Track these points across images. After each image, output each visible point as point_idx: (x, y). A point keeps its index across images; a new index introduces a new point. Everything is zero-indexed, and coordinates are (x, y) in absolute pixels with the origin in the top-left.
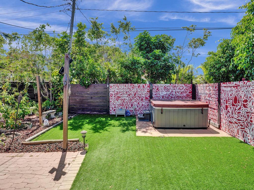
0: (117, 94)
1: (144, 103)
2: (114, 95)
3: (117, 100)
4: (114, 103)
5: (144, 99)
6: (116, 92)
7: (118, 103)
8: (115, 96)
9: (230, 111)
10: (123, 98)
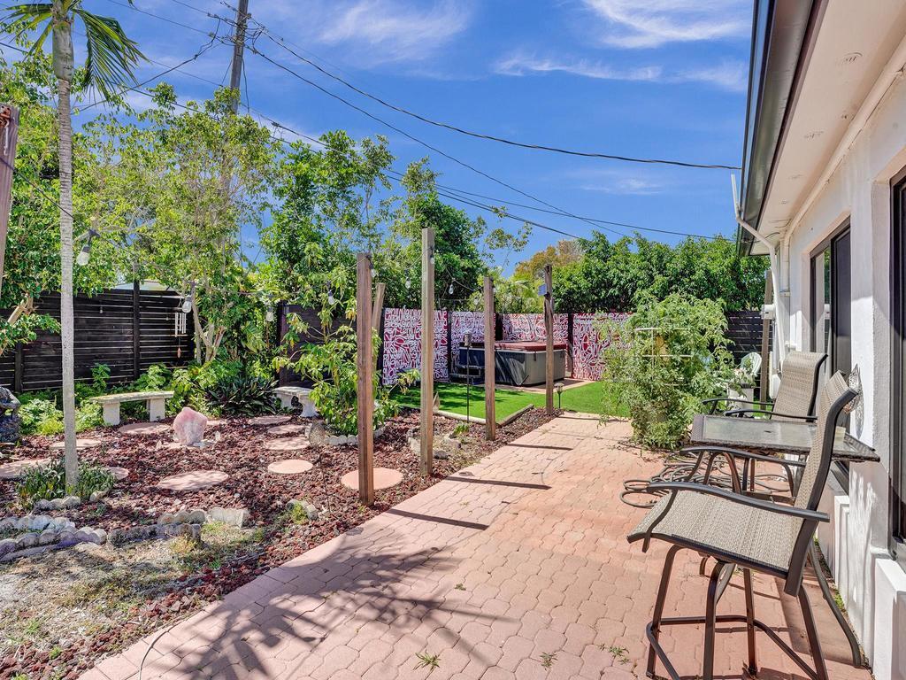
0: (398, 333)
1: (439, 353)
2: (392, 337)
3: (397, 348)
4: (392, 357)
5: (440, 343)
6: (396, 329)
7: (398, 356)
8: (393, 339)
9: (591, 350)
10: (407, 343)
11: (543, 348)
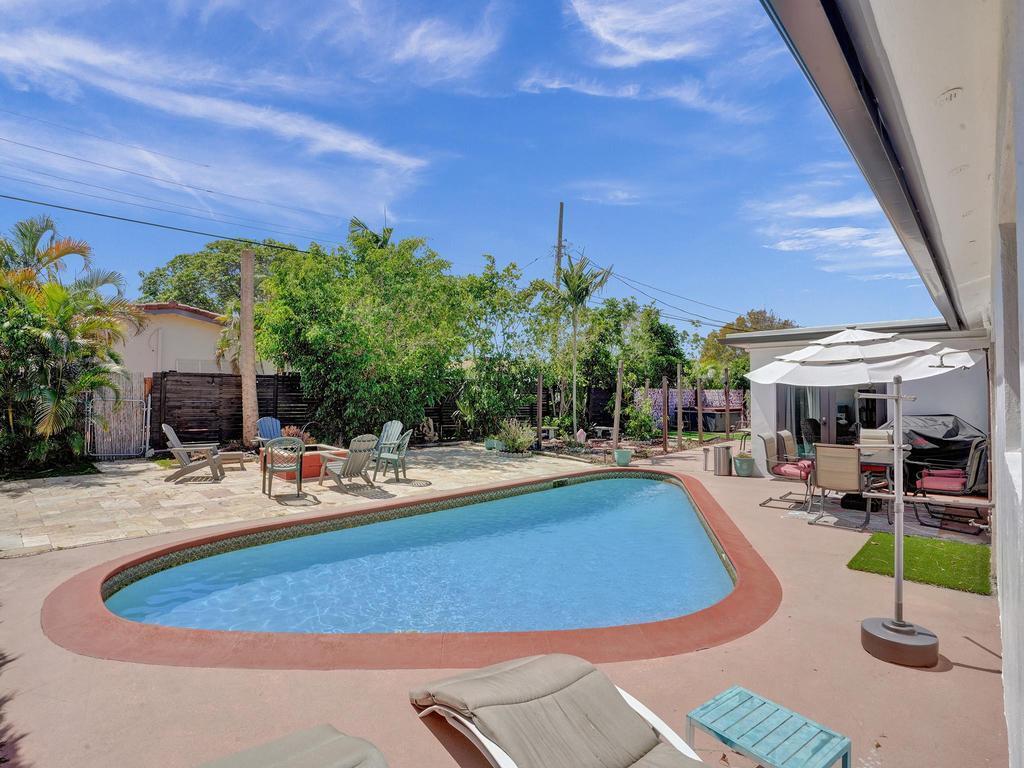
11: (724, 411)
